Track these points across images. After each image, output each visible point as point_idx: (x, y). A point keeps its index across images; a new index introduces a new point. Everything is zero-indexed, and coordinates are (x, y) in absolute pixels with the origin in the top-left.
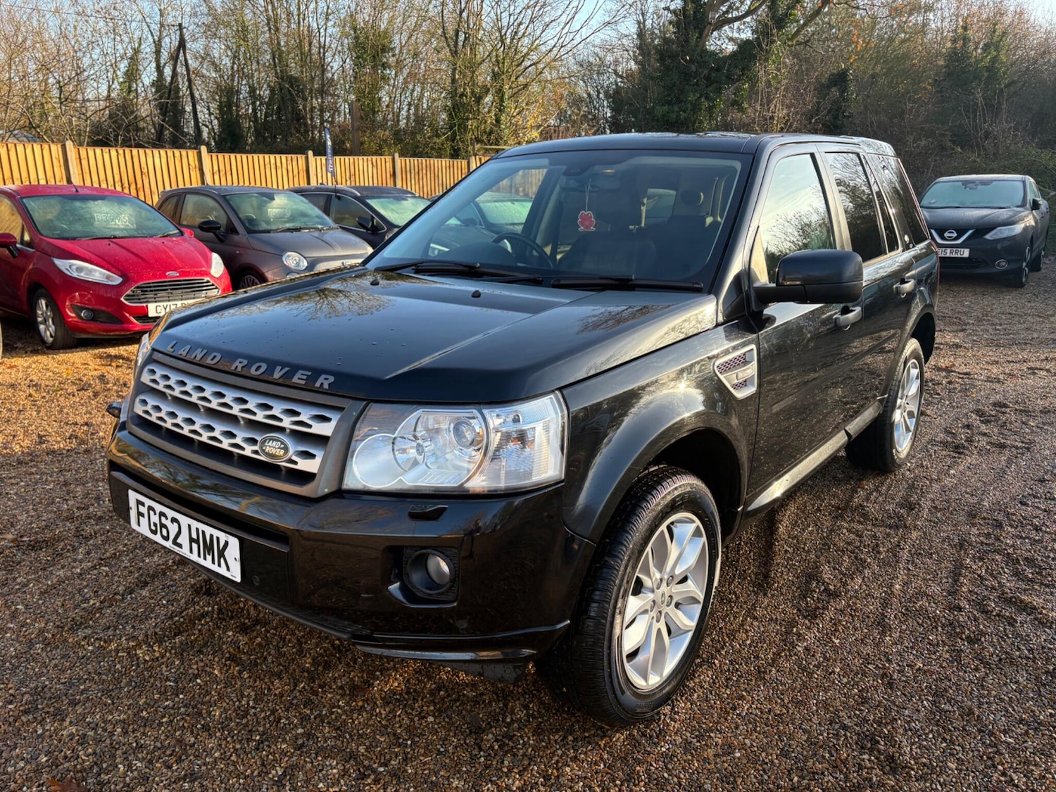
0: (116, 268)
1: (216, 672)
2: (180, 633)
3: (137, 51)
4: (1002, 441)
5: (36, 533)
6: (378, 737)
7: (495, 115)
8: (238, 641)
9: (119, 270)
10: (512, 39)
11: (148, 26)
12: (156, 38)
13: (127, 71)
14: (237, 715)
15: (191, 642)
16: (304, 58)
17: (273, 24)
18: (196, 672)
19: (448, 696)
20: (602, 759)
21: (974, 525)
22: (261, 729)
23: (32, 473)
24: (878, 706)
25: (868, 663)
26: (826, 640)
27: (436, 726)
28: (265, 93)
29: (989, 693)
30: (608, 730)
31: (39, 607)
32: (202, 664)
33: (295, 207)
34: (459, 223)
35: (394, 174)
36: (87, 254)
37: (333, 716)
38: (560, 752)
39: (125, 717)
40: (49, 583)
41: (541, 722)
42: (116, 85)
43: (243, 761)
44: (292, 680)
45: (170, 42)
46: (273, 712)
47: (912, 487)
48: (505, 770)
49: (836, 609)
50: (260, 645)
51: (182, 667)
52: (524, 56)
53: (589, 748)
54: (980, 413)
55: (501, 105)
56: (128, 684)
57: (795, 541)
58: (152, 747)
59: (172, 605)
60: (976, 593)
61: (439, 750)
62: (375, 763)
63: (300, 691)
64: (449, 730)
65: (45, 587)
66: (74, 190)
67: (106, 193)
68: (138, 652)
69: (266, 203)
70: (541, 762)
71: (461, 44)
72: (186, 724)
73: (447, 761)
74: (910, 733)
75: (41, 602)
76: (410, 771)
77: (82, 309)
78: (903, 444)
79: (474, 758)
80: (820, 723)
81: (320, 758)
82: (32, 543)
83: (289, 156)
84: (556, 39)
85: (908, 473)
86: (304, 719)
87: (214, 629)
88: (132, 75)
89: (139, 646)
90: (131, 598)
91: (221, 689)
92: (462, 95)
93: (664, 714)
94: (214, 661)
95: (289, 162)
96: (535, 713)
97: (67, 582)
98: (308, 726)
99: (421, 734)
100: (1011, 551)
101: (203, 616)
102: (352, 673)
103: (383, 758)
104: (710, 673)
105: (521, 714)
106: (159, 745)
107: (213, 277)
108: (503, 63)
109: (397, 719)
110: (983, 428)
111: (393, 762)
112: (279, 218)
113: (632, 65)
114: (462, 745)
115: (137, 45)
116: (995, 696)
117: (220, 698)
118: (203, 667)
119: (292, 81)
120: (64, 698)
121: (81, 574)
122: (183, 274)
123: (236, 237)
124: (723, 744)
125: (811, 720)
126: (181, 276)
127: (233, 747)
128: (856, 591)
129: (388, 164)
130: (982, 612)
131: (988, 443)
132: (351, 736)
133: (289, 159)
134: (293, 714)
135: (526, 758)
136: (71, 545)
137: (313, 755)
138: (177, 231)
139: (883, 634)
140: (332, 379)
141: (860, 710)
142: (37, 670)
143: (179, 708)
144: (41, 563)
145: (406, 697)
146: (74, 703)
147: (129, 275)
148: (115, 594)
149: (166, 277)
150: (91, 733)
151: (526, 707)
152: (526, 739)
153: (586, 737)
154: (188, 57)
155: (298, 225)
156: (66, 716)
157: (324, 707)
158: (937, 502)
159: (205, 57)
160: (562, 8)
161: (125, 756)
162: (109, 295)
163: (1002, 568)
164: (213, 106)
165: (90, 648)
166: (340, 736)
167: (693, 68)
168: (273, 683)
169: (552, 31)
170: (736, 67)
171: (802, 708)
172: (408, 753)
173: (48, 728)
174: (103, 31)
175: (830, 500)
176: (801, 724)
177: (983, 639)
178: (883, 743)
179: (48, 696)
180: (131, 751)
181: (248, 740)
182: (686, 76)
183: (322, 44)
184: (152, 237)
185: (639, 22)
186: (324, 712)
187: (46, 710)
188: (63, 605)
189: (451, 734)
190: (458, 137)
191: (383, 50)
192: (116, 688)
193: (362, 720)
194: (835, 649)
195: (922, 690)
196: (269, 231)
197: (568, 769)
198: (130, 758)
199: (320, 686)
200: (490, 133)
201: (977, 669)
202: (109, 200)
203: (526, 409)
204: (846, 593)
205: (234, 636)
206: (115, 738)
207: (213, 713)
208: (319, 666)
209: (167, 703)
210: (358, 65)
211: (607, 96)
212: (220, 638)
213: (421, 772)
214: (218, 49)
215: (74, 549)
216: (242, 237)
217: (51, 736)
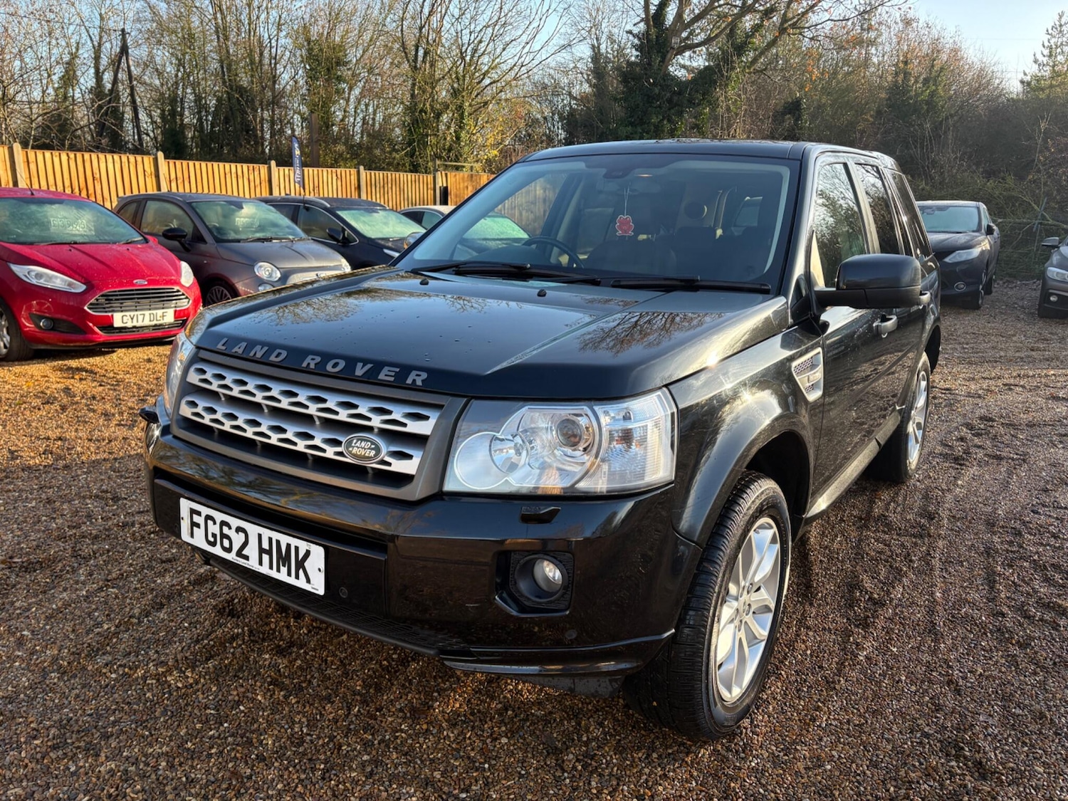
0: (80, 275)
1: (259, 698)
2: (211, 657)
3: (74, 56)
4: (998, 453)
5: (27, 554)
6: (452, 761)
7: (455, 132)
8: (276, 665)
9: (83, 277)
10: (472, 56)
11: (88, 31)
12: (96, 43)
13: (63, 76)
14: (292, 743)
15: (226, 666)
16: (255, 66)
17: (222, 32)
18: (237, 698)
19: (516, 716)
20: (691, 776)
21: (994, 533)
22: (322, 757)
23: (10, 491)
24: (952, 713)
25: (931, 671)
26: (883, 649)
27: (512, 748)
28: (213, 102)
29: (1054, 696)
30: (690, 746)
31: (47, 633)
32: (243, 690)
33: (263, 216)
35: (359, 187)
36: (48, 260)
37: (399, 741)
38: (647, 771)
39: (168, 749)
40: (54, 606)
41: (620, 740)
42: (51, 91)
43: (311, 792)
44: (345, 705)
45: (111, 47)
46: (332, 738)
47: (926, 497)
48: (595, 791)
49: (885, 617)
50: (300, 667)
51: (220, 693)
52: (484, 75)
53: (677, 765)
54: (970, 427)
55: (461, 122)
56: (164, 713)
57: (827, 551)
58: (205, 781)
59: (196, 627)
60: (1015, 600)
61: (520, 773)
62: (455, 789)
63: (356, 716)
64: (526, 752)
65: (50, 611)
66: (30, 193)
67: (64, 197)
68: (169, 678)
69: (234, 211)
70: (629, 781)
71: (420, 59)
72: (238, 755)
73: (532, 784)
74: (989, 738)
75: (48, 627)
76: (494, 796)
77: (41, 318)
78: (914, 456)
79: (558, 780)
80: (900, 732)
81: (395, 786)
82: (25, 564)
83: (251, 165)
84: (516, 58)
85: (918, 483)
86: (367, 745)
87: (248, 652)
88: (69, 79)
89: (169, 671)
90: (148, 621)
91: (268, 716)
92: (421, 111)
93: (744, 728)
94: (255, 685)
95: (251, 171)
96: (612, 731)
97: (73, 605)
98: (374, 753)
99: (496, 756)
100: (1036, 557)
101: (233, 638)
102: (410, 695)
103: (462, 783)
104: (779, 684)
105: (598, 732)
106: (212, 779)
107: (182, 286)
108: (464, 80)
109: (468, 742)
110: (976, 440)
111: (474, 788)
112: (248, 227)
113: (586, 88)
114: (542, 766)
115: (74, 50)
116: (1060, 700)
117: (270, 724)
118: (244, 693)
119: (241, 90)
120: (94, 731)
121: (87, 597)
122: (150, 282)
123: (202, 247)
124: (811, 758)
125: (891, 729)
126: (149, 284)
127: (298, 777)
128: (900, 600)
129: (352, 177)
130: (1025, 618)
131: (985, 455)
132: (422, 762)
133: (251, 168)
134: (354, 739)
135: (613, 778)
136: (70, 566)
137: (387, 783)
138: (141, 238)
139: (936, 641)
140: (424, 375)
141: (936, 717)
142: (57, 701)
143: (226, 738)
144: (39, 585)
145: (471, 718)
146: (106, 737)
147: (94, 282)
148: (130, 617)
149: (134, 285)
150: (133, 768)
151: (601, 724)
152: (608, 758)
153: (669, 754)
154: (131, 63)
155: (268, 235)
156: (100, 750)
157: (386, 731)
158: (954, 512)
159: (148, 63)
160: (523, 28)
161: (176, 792)
162: (71, 303)
163: (1032, 574)
164: (156, 114)
165: (113, 676)
166: (410, 762)
167: (657, 91)
168: (324, 708)
169: (513, 51)
170: (697, 91)
171: (879, 717)
172: (488, 777)
173: (81, 764)
174: (38, 34)
175: (851, 511)
176: (883, 733)
177: (1033, 644)
178: (967, 749)
179: (76, 729)
180: (181, 787)
181: (313, 769)
182: (650, 99)
183: (274, 55)
184: (115, 243)
185: (593, 47)
186: (387, 737)
187: (77, 744)
188: (73, 630)
189: (529, 755)
190: (418, 153)
191: (338, 64)
192: (151, 719)
193: (430, 744)
194: (895, 657)
195: (990, 695)
196: (239, 241)
197: (660, 788)
198: (182, 794)
199: (377, 710)
200: (450, 150)
201: (1035, 673)
202: (67, 204)
203: (637, 405)
204: (890, 602)
205: (272, 659)
206: (160, 773)
207: (264, 742)
208: (370, 688)
209: (211, 733)
210: (312, 76)
211: (561, 118)
212: (256, 662)
213: (506, 797)
214: (162, 56)
215: (74, 571)
216: (210, 246)
217: (87, 774)
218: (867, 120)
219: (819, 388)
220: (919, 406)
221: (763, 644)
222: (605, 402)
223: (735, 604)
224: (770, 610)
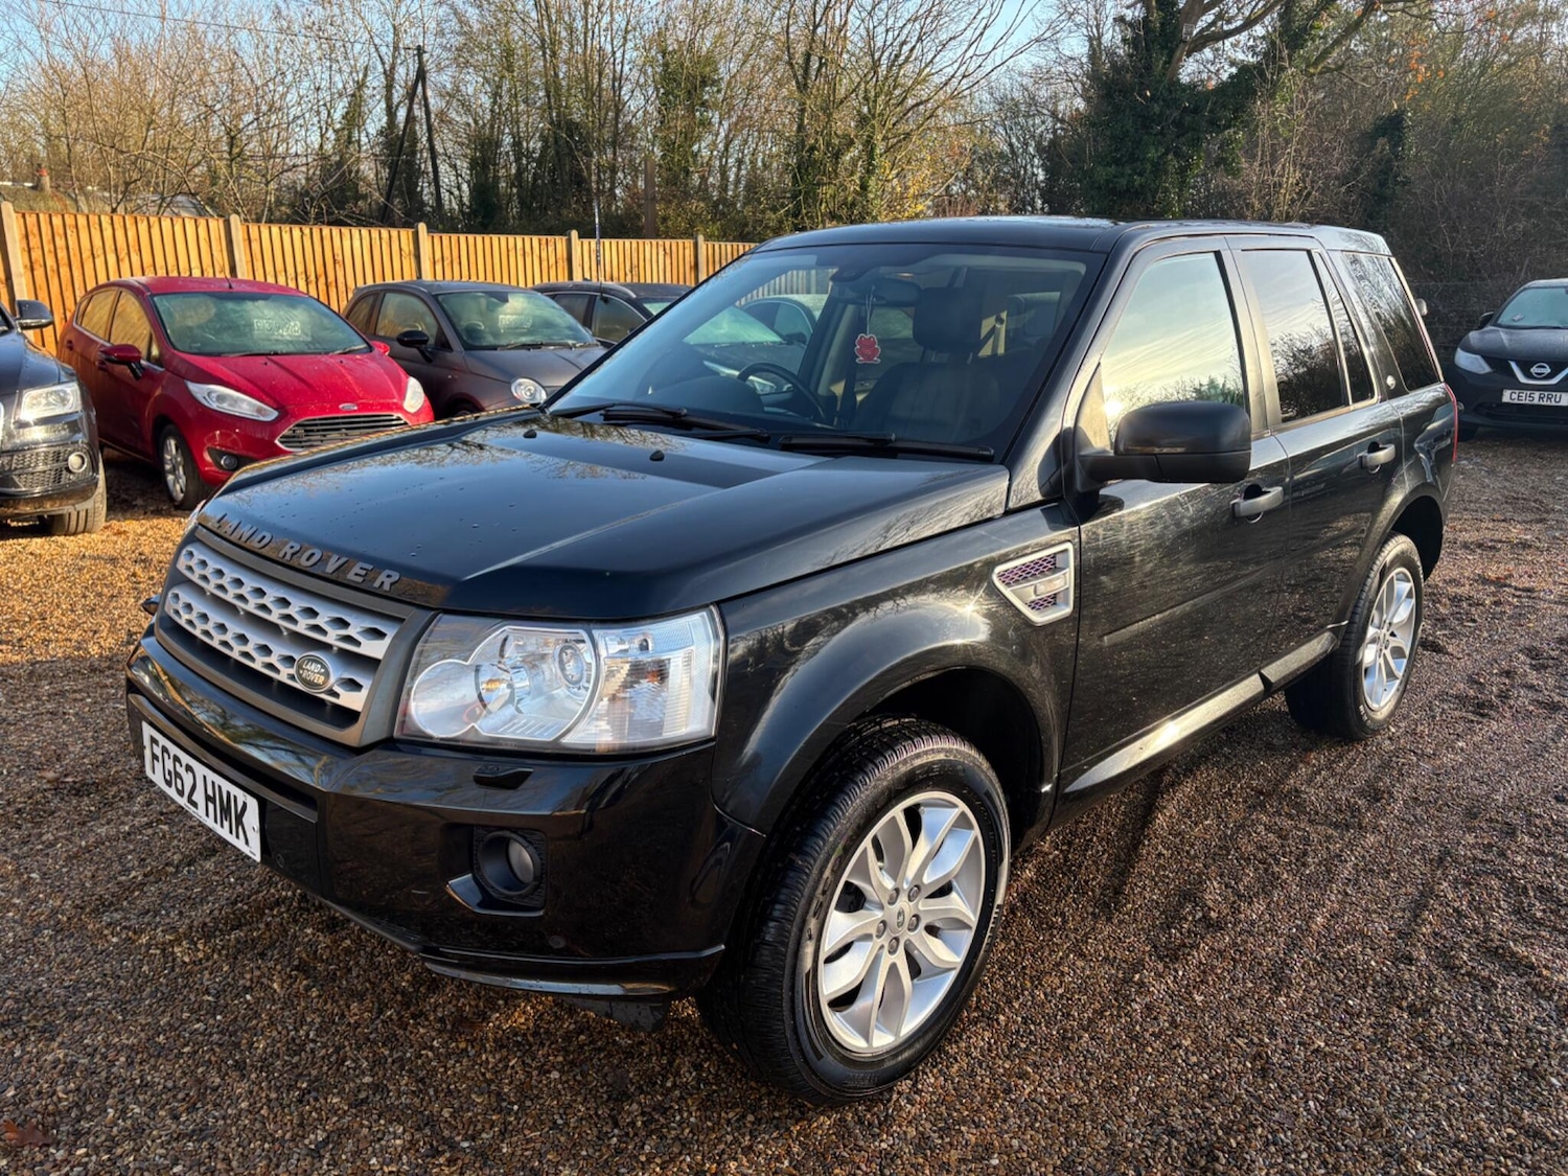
0: (271, 398)
1: (275, 986)
2: (239, 927)
3: (361, 85)
4: (1557, 699)
5: (87, 772)
6: (473, 1096)
7: (861, 178)
8: (318, 942)
9: (275, 400)
10: (890, 68)
11: (377, 50)
12: (387, 67)
13: (347, 113)
14: (288, 1049)
15: (253, 940)
16: (592, 93)
17: (549, 46)
18: (248, 984)
19: (591, 1043)
20: (788, 1152)
21: (1470, 830)
22: (314, 1073)
23: (106, 686)
24: (1234, 1103)
25: (1238, 1036)
26: (1181, 997)
27: (560, 1086)
28: (535, 145)
29: (1419, 1095)
30: (809, 1109)
31: (61, 876)
32: (257, 973)
33: (538, 312)
34: (777, 339)
35: (696, 266)
36: (234, 377)
37: (420, 1062)
38: (729, 1138)
39: (135, 1041)
40: (83, 843)
41: (715, 1091)
42: (331, 135)
43: (276, 1116)
44: (376, 1005)
45: (404, 73)
46: (338, 1049)
47: (1386, 765)
48: (643, 1158)
49: (1212, 949)
50: (347, 951)
51: (231, 975)
52: (907, 91)
53: (775, 1135)
54: (1532, 653)
55: (870, 164)
56: (152, 995)
57: (1178, 840)
58: (160, 1087)
59: (242, 885)
60: (1445, 938)
61: (555, 1122)
62: (458, 1134)
63: (383, 1021)
64: (578, 1093)
65: (75, 850)
66: (227, 285)
67: (272, 291)
68: (176, 950)
69: (497, 305)
70: (698, 1150)
71: (813, 73)
72: (213, 1059)
73: (562, 1139)
74: (1273, 1149)
75: (64, 870)
76: (504, 1150)
77: (222, 454)
78: (1380, 698)
79: (602, 1137)
80: (1135, 1123)
81: (382, 1122)
82: (77, 786)
83: (544, 238)
84: (956, 66)
85: (1388, 742)
86: (378, 1062)
87: (288, 923)
88: (354, 118)
89: (178, 941)
90: (189, 872)
91: (275, 1011)
92: (813, 149)
93: (899, 1093)
94: (274, 969)
95: (544, 246)
96: (710, 1077)
97: (107, 844)
98: (381, 1073)
99: (537, 1096)
100: (1518, 873)
101: (278, 903)
102: (462, 1000)
103: (472, 1128)
104: (987, 1035)
105: (689, 1077)
106: (170, 1084)
107: (406, 413)
108: (875, 101)
109: (509, 1072)
110: (1533, 677)
111: (484, 1135)
112: (515, 329)
113: (1080, 103)
114: (591, 1116)
115: (361, 76)
116: (1426, 1102)
117: (272, 1024)
118: (259, 977)
119: (572, 127)
120: (61, 1008)
121: (129, 834)
122: (363, 407)
123: (448, 355)
124: (977, 1145)
125: (1122, 1117)
126: (359, 410)
127: (267, 1096)
128: (1253, 923)
129: (687, 251)
130: (1445, 968)
131: (1532, 702)
132: (436, 1091)
133: (544, 242)
134: (365, 1054)
135: (678, 1143)
136: (126, 791)
137: (375, 1117)
138: (364, 345)
139: (1276, 991)
140: (396, 576)
141: (1203, 1107)
142: (36, 966)
143: (211, 1035)
144: (80, 815)
145: (531, 1039)
146: (72, 1017)
147: (288, 407)
148: (167, 865)
149: (339, 411)
150: (84, 1061)
151: (698, 1067)
152: (685, 1115)
153: (774, 1118)
154: (429, 93)
155: (538, 339)
156: (58, 1035)
157: (412, 1047)
158: (1420, 791)
159: (453, 95)
160: (967, 20)
161: (121, 1096)
162: (259, 436)
163: (1497, 900)
164: (463, 165)
165: (115, 940)
166: (421, 1091)
167: (1157, 108)
168: (349, 1007)
169: (951, 54)
170: (1224, 107)
171: (1114, 1097)
172: (510, 1123)
173: (29, 1049)
174: (315, 57)
175: (1252, 779)
176: (1106, 1121)
177: (1434, 1011)
178: (1224, 1161)
179: (40, 1004)
180: (132, 1090)
181: (290, 1088)
182: (1146, 121)
183: (618, 75)
184: (327, 353)
185: (1090, 39)
186: (408, 1055)
187: (33, 1023)
188: (93, 876)
189: (579, 1099)
190: (804, 211)
191: (704, 83)
192: (135, 999)
193: (458, 1070)
194: (1193, 1009)
195: (1312, 1083)
196: (494, 348)
197: (733, 1165)
198: (127, 1100)
199: (414, 1016)
200: (853, 204)
201: (1410, 1058)
202: (273, 301)
203: (659, 632)
204: (1235, 925)
205: (314, 935)
206: (114, 1070)
207: (256, 1045)
208: (421, 985)
209: (196, 1026)
210: (666, 104)
211: (1039, 149)
212: (295, 936)
213: (520, 1153)
214: (472, 83)
215: (131, 797)
216: (457, 354)
217: (30, 1061)
218: (1538, 140)
219: (1067, 604)
220: (1395, 621)
221: (953, 975)
222: (608, 625)
223: (879, 915)
224: (966, 926)
